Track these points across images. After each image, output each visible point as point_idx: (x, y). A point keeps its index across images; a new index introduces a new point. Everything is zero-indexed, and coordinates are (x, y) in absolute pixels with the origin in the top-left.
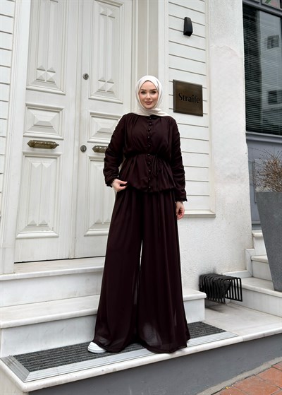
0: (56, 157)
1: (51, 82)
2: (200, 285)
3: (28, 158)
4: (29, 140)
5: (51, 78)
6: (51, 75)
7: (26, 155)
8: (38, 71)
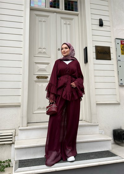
5: (44, 51)
7: (36, 82)
8: (39, 49)
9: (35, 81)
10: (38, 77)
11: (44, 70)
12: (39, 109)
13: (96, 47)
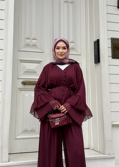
1: (34, 46)
4: (22, 81)
5: (34, 43)
6: (34, 41)
7: (21, 89)
8: (26, 40)
9: (19, 89)
10: (24, 83)
11: (34, 72)
12: (25, 131)
13: (113, 40)
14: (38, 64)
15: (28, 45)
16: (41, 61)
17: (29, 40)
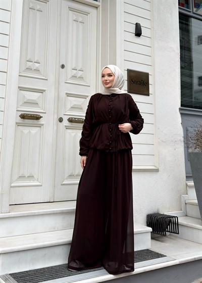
0: (40, 126)
2: (147, 222)
3: (20, 127)
6: (37, 65)
7: (18, 124)
8: (28, 62)
10: (23, 117)
11: (35, 103)
13: (129, 71)
14: (41, 94)
15: (29, 69)
16: (45, 91)
17: (31, 63)
